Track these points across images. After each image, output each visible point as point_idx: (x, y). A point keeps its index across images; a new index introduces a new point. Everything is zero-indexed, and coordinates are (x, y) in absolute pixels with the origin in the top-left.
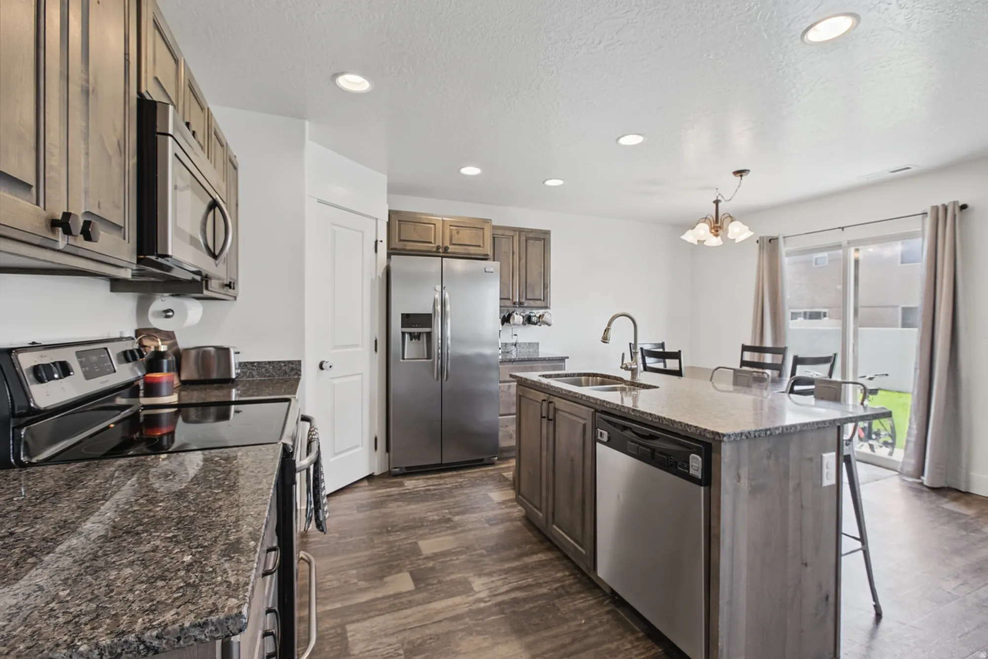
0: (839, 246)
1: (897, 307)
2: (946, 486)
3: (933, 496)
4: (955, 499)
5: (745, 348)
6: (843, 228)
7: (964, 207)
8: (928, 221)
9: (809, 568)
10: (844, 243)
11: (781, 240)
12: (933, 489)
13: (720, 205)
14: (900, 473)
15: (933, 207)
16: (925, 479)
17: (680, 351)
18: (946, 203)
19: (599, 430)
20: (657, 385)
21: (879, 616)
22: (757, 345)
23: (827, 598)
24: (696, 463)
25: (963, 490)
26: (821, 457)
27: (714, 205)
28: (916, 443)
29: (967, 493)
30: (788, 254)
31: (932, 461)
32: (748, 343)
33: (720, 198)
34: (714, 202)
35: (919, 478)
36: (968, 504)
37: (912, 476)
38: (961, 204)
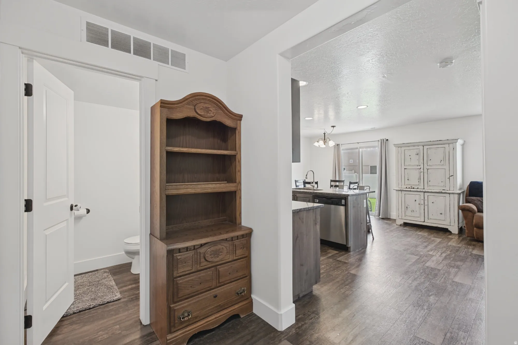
0: (357, 148)
1: (369, 166)
2: (385, 218)
3: (383, 220)
4: (387, 220)
5: (332, 181)
6: (358, 143)
7: (387, 140)
8: (380, 143)
9: (362, 224)
10: (359, 147)
11: (341, 145)
12: (382, 219)
13: (326, 134)
14: (374, 216)
15: (380, 139)
16: (380, 217)
17: (317, 182)
18: (383, 138)
19: (315, 200)
20: (322, 189)
21: (373, 239)
22: (334, 179)
23: (365, 231)
24: (343, 202)
25: (389, 218)
26: (364, 201)
27: (324, 135)
28: (378, 206)
29: (390, 219)
30: (343, 150)
31: (382, 210)
32: (332, 179)
33: (325, 132)
34: (324, 133)
35: (379, 216)
36: (390, 221)
37: (378, 216)
38: (387, 139)
